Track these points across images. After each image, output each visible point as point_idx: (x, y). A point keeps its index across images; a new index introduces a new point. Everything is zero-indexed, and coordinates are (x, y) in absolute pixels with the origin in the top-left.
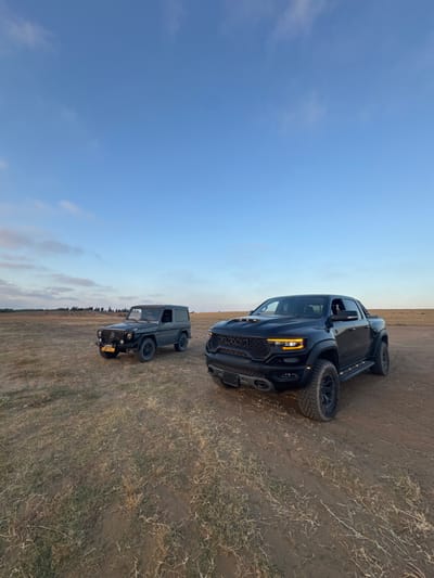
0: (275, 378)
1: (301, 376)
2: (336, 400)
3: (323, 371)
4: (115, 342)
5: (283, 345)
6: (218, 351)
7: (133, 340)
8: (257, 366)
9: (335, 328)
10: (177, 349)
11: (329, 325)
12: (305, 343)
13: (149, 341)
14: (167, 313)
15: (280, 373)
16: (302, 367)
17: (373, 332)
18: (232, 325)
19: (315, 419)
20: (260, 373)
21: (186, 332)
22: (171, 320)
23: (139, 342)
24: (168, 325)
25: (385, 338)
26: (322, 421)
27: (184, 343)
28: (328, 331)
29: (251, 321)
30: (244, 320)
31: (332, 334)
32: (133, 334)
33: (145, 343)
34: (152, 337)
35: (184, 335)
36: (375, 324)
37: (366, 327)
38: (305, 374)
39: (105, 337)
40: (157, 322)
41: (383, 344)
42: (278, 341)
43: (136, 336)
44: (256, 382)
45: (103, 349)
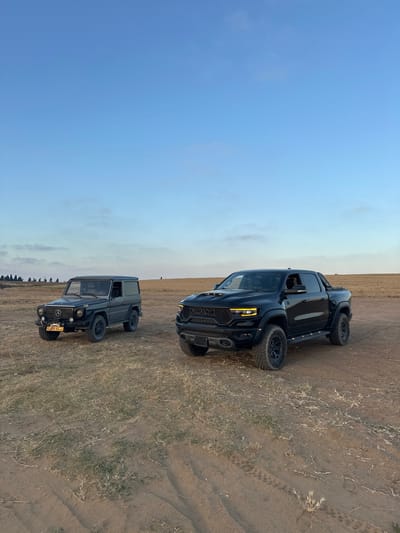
0: (236, 337)
1: (254, 335)
2: (283, 356)
3: (272, 332)
4: (62, 321)
5: (241, 313)
6: (189, 321)
7: (84, 317)
8: (222, 330)
9: (289, 300)
10: (127, 328)
11: (283, 297)
12: (258, 311)
13: (100, 318)
14: (116, 286)
15: (239, 334)
16: (254, 329)
17: (330, 305)
18: (201, 299)
19: (265, 368)
20: (224, 334)
21: (136, 309)
22: (120, 295)
23: (91, 320)
24: (118, 299)
25: (346, 310)
26: (271, 370)
27: (135, 321)
28: (281, 303)
29: (217, 295)
30: (212, 294)
31: (284, 305)
32: (85, 310)
33: (97, 320)
34: (103, 314)
35: (135, 312)
36: (335, 296)
37: (323, 300)
38: (257, 334)
39: (49, 315)
40: (107, 297)
41: (344, 316)
42: (238, 310)
43: (88, 313)
44: (221, 342)
45: (49, 329)
